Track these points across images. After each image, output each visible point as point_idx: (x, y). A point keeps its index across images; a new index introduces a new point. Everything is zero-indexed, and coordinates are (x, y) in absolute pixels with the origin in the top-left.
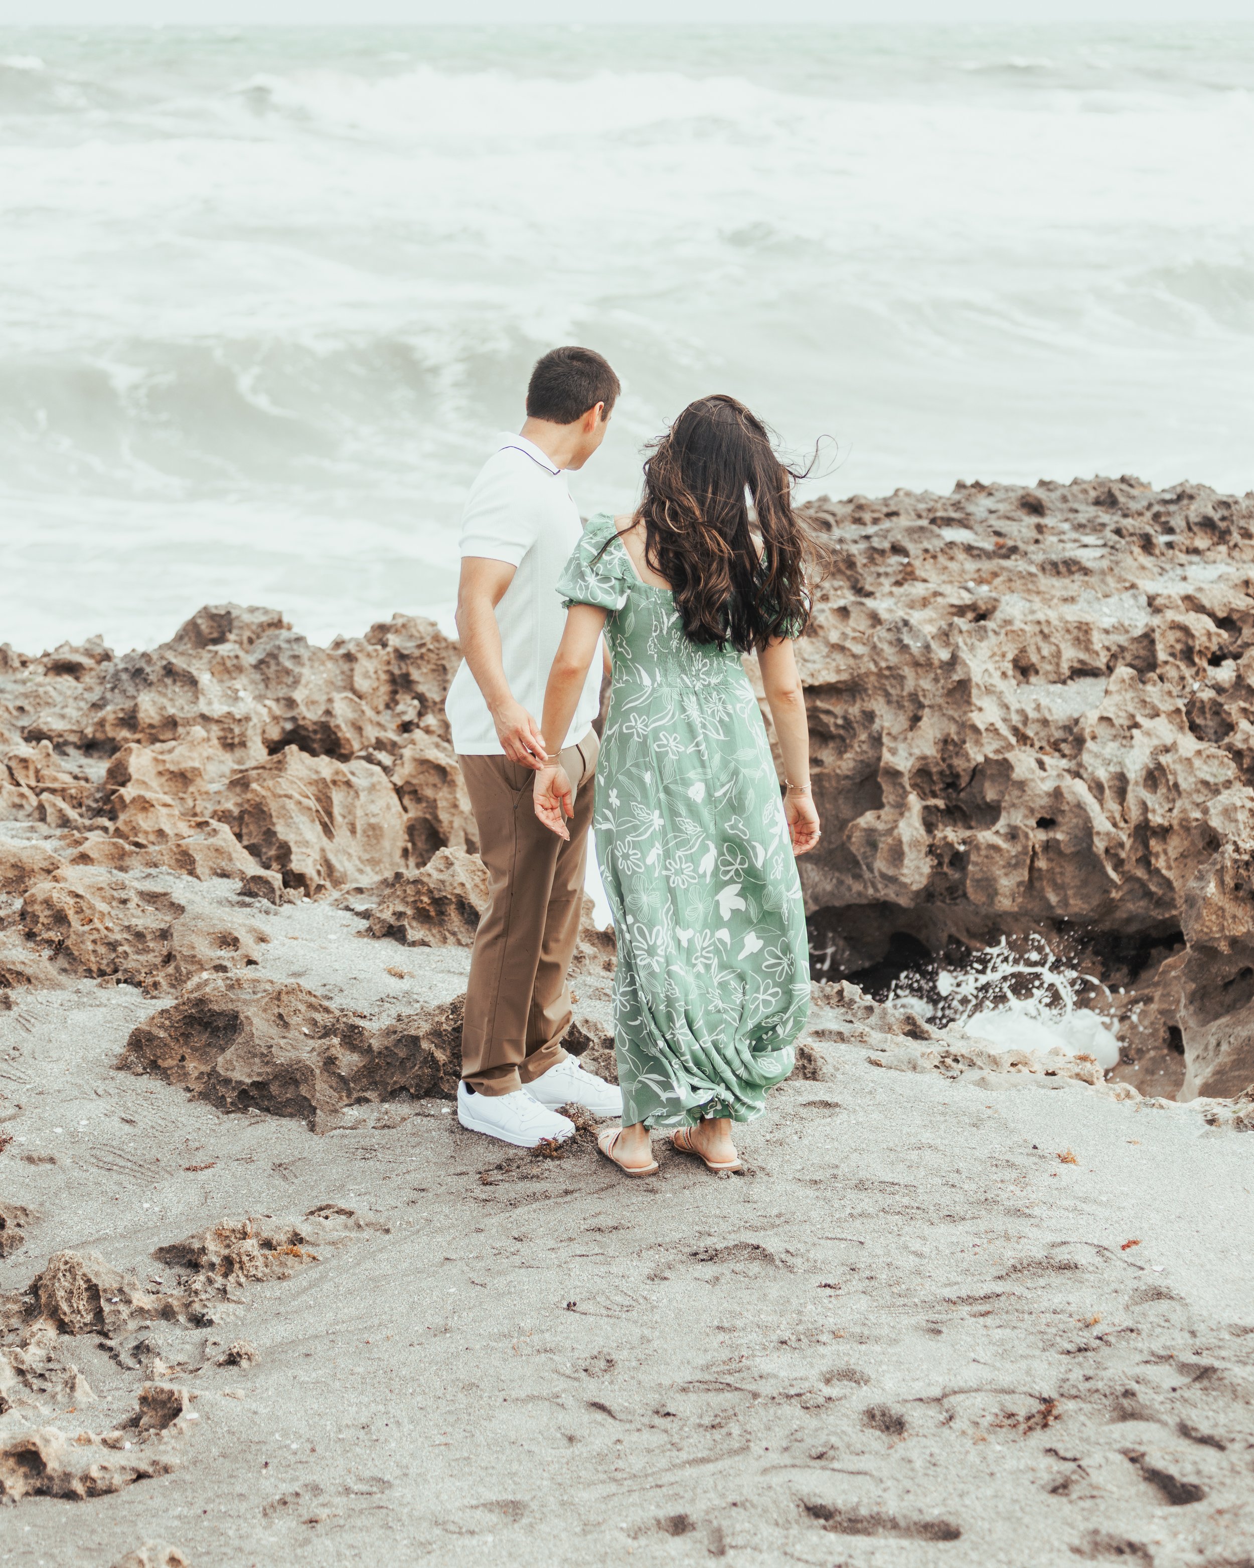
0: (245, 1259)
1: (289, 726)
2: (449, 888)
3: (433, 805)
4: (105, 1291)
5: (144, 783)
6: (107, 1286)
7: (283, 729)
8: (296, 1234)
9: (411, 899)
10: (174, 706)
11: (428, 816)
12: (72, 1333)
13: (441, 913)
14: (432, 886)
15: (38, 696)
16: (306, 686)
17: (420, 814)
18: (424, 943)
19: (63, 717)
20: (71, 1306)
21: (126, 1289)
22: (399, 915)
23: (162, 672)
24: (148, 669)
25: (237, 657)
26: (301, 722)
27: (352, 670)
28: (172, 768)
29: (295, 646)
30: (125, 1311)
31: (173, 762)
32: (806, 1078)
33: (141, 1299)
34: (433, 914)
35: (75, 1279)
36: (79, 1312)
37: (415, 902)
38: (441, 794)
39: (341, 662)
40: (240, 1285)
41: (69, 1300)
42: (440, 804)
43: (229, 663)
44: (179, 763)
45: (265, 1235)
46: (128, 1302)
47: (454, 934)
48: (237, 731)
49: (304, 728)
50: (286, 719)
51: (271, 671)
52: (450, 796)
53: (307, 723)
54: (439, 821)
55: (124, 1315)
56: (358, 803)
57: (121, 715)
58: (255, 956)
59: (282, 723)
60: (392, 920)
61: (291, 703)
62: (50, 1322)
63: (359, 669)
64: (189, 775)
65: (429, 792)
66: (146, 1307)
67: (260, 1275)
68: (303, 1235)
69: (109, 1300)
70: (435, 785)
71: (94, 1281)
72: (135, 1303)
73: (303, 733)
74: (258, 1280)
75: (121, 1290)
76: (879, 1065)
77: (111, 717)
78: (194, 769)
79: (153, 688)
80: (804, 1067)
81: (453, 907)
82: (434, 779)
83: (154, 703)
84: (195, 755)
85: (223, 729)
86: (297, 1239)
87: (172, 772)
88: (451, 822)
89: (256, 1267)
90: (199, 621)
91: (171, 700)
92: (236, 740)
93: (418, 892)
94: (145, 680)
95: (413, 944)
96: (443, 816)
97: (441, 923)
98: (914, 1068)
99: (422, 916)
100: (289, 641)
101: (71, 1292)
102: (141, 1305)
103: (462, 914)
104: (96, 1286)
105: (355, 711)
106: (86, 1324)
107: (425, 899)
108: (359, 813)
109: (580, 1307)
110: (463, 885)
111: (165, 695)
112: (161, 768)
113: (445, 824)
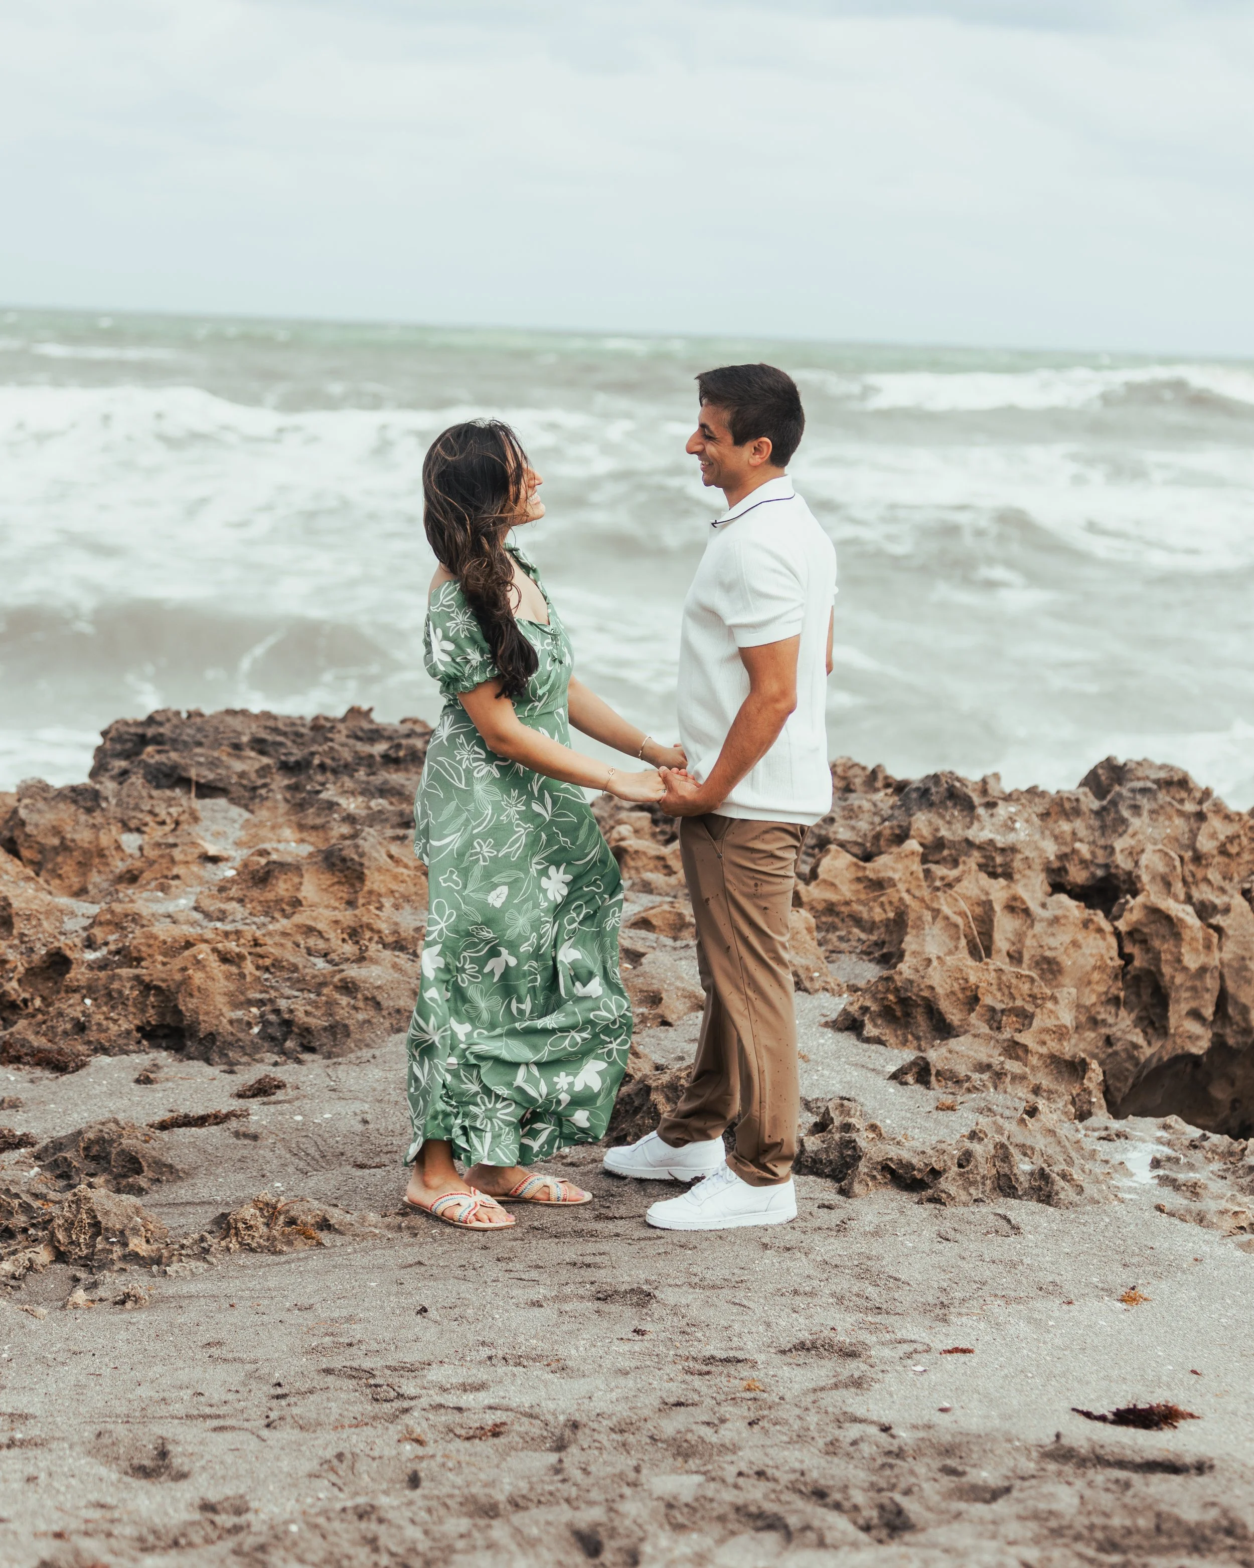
0: (241, 1225)
1: (1100, 873)
2: (915, 990)
3: (1157, 959)
4: (107, 1229)
5: (833, 885)
6: (110, 1225)
7: (1093, 875)
8: (325, 1220)
9: (880, 996)
10: (950, 829)
11: (1152, 968)
12: (66, 1263)
13: (907, 1015)
14: (899, 984)
15: (852, 810)
16: (1134, 835)
17: (1145, 965)
18: (879, 1041)
19: (853, 828)
20: (70, 1237)
21: (127, 1232)
22: (865, 1010)
23: (946, 794)
24: (933, 790)
25: (1077, 800)
26: (1113, 871)
27: (1199, 829)
28: (871, 875)
29: (1138, 797)
30: (118, 1251)
31: (874, 870)
32: (1040, 1201)
33: (137, 1244)
34: (899, 1014)
35: (78, 1212)
36: (79, 1245)
37: (883, 999)
38: (1166, 946)
39: (1192, 820)
40: (228, 1249)
41: (68, 1230)
42: (1163, 956)
43: (1067, 805)
44: (879, 871)
45: (292, 1213)
46: (125, 1245)
47: (918, 1038)
48: (999, 860)
49: (1115, 876)
50: (1099, 866)
51: (1110, 818)
52: (1174, 950)
53: (1121, 871)
54: (1162, 975)
55: (115, 1256)
56: (1030, 933)
57: (897, 831)
58: (671, 1018)
59: (1092, 869)
60: (857, 1015)
61: (1110, 850)
62: (50, 1249)
63: (1205, 828)
64: (886, 885)
65: (1156, 943)
66: (142, 1253)
67: (254, 1245)
68: (332, 1222)
69: (107, 1239)
70: (1164, 937)
71: (100, 1218)
72: (131, 1246)
73: (1115, 882)
74: (252, 1250)
75: (122, 1232)
76: (1162, 1211)
77: (887, 832)
78: (890, 879)
79: (934, 809)
80: (1040, 1189)
81: (920, 1010)
82: (1164, 930)
83: (930, 823)
84: (900, 866)
85: (985, 857)
86: (325, 1225)
87: (870, 880)
88: (1173, 977)
89: (253, 1237)
90: (1100, 771)
91: (949, 823)
92: (999, 870)
93: (888, 990)
94: (929, 800)
95: (868, 1040)
96: (1166, 970)
97: (907, 1025)
98: (1201, 1221)
99: (888, 1014)
100: (1133, 791)
101: (72, 1223)
102: (138, 1250)
103: (931, 1019)
104: (100, 1222)
105: (1167, 865)
106: (80, 1257)
107: (891, 997)
108: (1029, 942)
109: (433, 1313)
110: (932, 988)
111: (942, 817)
112: (860, 874)
113: (1167, 978)
